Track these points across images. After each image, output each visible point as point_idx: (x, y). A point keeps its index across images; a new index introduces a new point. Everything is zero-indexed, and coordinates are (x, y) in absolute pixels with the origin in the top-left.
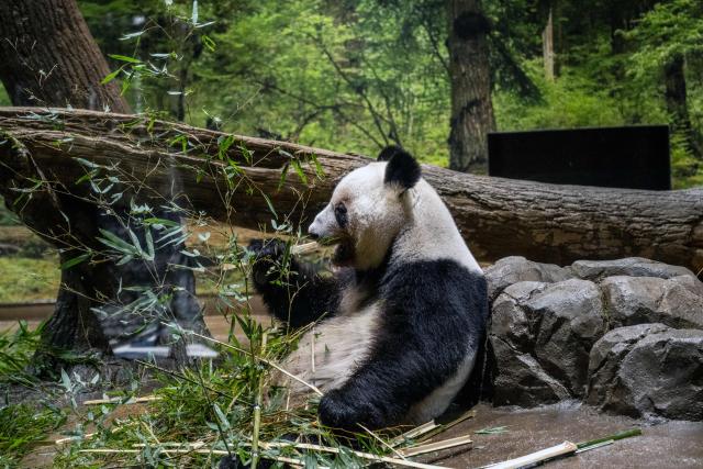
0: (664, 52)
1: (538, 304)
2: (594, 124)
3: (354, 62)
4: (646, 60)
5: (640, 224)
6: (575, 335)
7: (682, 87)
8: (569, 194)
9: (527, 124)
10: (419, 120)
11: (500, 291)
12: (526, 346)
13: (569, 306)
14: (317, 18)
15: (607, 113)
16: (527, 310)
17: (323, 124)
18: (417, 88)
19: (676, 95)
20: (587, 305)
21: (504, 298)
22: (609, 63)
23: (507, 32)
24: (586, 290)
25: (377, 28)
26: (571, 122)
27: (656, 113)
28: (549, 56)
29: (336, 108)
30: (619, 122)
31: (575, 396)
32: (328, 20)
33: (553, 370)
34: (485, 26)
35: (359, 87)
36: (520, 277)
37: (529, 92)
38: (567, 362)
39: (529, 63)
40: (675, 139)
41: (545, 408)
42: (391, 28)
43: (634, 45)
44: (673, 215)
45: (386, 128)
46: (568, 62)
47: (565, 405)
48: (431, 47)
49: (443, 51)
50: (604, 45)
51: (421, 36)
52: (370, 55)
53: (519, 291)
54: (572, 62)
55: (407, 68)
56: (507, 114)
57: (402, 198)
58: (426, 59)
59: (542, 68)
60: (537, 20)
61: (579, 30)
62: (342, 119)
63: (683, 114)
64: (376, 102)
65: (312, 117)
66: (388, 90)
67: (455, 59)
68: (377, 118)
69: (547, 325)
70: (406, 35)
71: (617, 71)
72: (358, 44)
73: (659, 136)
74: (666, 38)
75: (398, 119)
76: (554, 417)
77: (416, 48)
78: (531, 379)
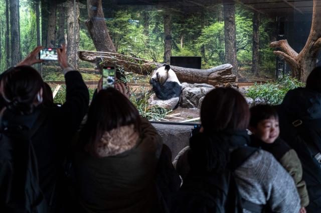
0: (201, 44)
1: (191, 91)
2: (189, 56)
3: (148, 43)
4: (198, 45)
5: (200, 75)
6: (197, 97)
7: (204, 50)
8: (188, 69)
9: (177, 55)
10: (159, 53)
11: (184, 89)
12: (188, 98)
13: (196, 92)
14: (142, 35)
15: (191, 54)
16: (189, 92)
17: (142, 53)
18: (158, 48)
19: (203, 52)
20: (199, 92)
21: (184, 90)
22: (192, 45)
23: (175, 39)
24: (198, 89)
25: (152, 37)
26: (185, 55)
27: (199, 55)
28: (182, 43)
29: (144, 50)
30: (193, 56)
31: (196, 107)
32: (144, 35)
33: (193, 103)
34: (171, 38)
35: (149, 47)
36: (187, 86)
37: (178, 50)
38: (195, 101)
39: (178, 45)
40: (202, 59)
41: (191, 109)
42: (155, 37)
43: (196, 43)
44: (205, 74)
45: (153, 54)
46: (185, 45)
47: (194, 108)
48: (161, 41)
49: (163, 42)
50: (191, 42)
51: (160, 39)
52: (151, 42)
53: (187, 89)
54: (186, 45)
55: (157, 44)
56: (174, 53)
57: (167, 72)
58: (160, 43)
59: (180, 46)
60: (180, 37)
61: (187, 40)
62: (145, 52)
63: (204, 55)
64: (151, 50)
65: (140, 52)
66: (153, 48)
67: (165, 43)
68: (151, 53)
69: (192, 95)
70: (157, 39)
71: (193, 47)
72: (149, 40)
73: (199, 59)
74: (202, 42)
75: (155, 53)
76: (193, 110)
77: (159, 41)
78: (189, 104)
